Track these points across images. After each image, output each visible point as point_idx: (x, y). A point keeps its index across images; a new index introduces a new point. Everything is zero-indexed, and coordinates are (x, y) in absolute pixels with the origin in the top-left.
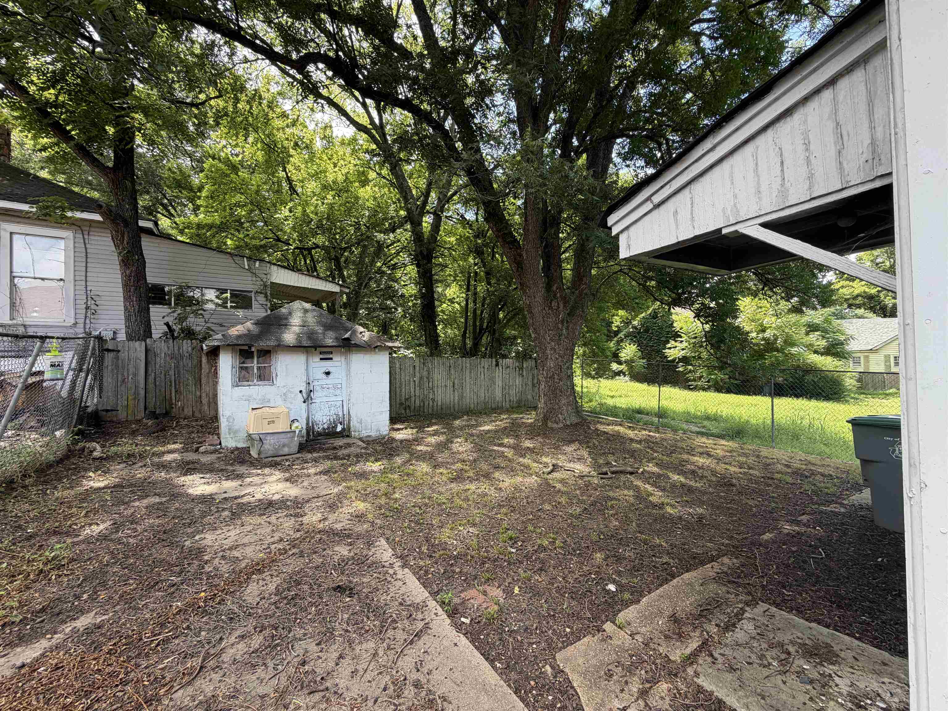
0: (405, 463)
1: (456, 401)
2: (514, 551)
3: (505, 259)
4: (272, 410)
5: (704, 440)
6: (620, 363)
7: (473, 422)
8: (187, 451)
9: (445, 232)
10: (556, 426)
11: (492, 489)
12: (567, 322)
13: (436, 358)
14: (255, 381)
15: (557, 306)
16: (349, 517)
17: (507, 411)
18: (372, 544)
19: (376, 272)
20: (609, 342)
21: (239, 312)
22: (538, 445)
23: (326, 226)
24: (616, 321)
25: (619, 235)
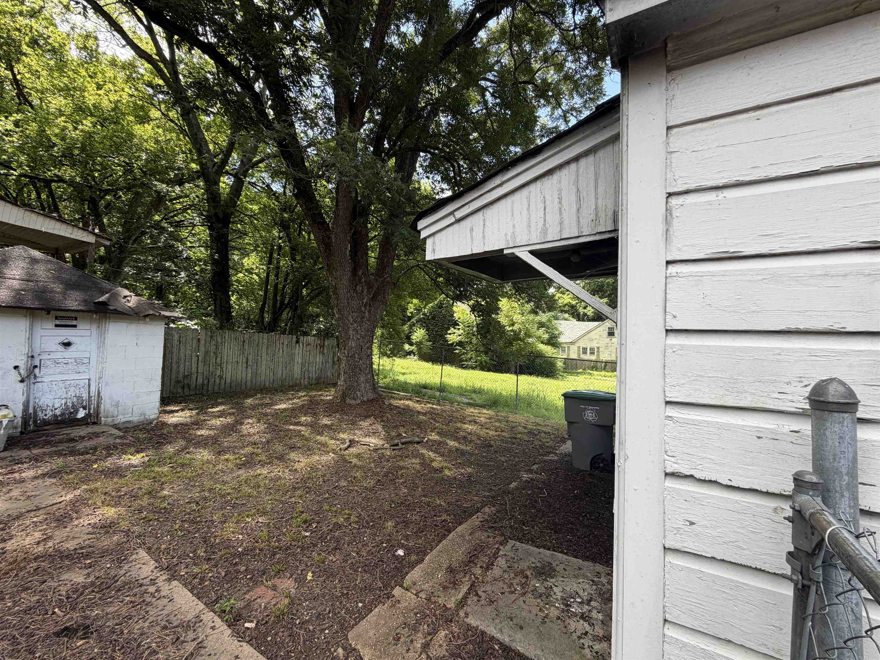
0: (178, 453)
1: (249, 378)
2: (307, 534)
3: (312, 237)
5: (472, 410)
6: (411, 344)
7: (268, 401)
9: (246, 198)
10: (354, 402)
11: (287, 471)
12: (370, 306)
13: (227, 331)
15: (361, 290)
16: (90, 529)
17: (306, 388)
18: (124, 560)
19: (153, 227)
20: (404, 326)
22: (335, 422)
23: (78, 157)
24: (411, 308)
25: (426, 239)
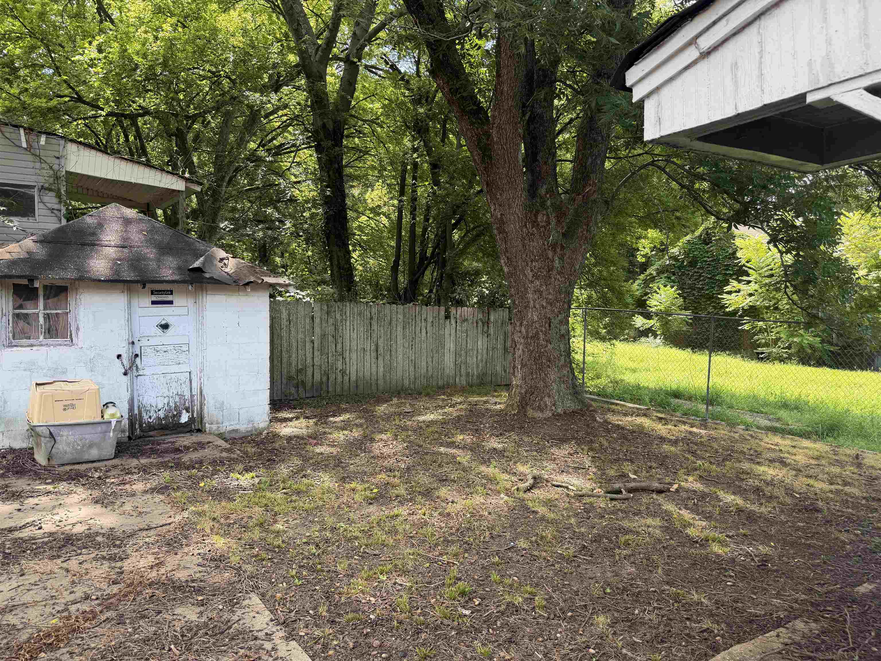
0: (294, 474)
1: (381, 374)
2: (467, 612)
3: (463, 142)
4: (71, 387)
5: (777, 439)
6: (648, 316)
7: (408, 409)
9: (364, 94)
10: (540, 415)
11: (436, 514)
12: (562, 248)
13: (348, 304)
14: (41, 337)
15: (546, 222)
16: (200, 560)
17: (464, 390)
18: (237, 603)
19: (248, 159)
20: (631, 281)
21: (11, 221)
22: (510, 446)
23: (161, 77)
24: (644, 248)
25: (643, 101)
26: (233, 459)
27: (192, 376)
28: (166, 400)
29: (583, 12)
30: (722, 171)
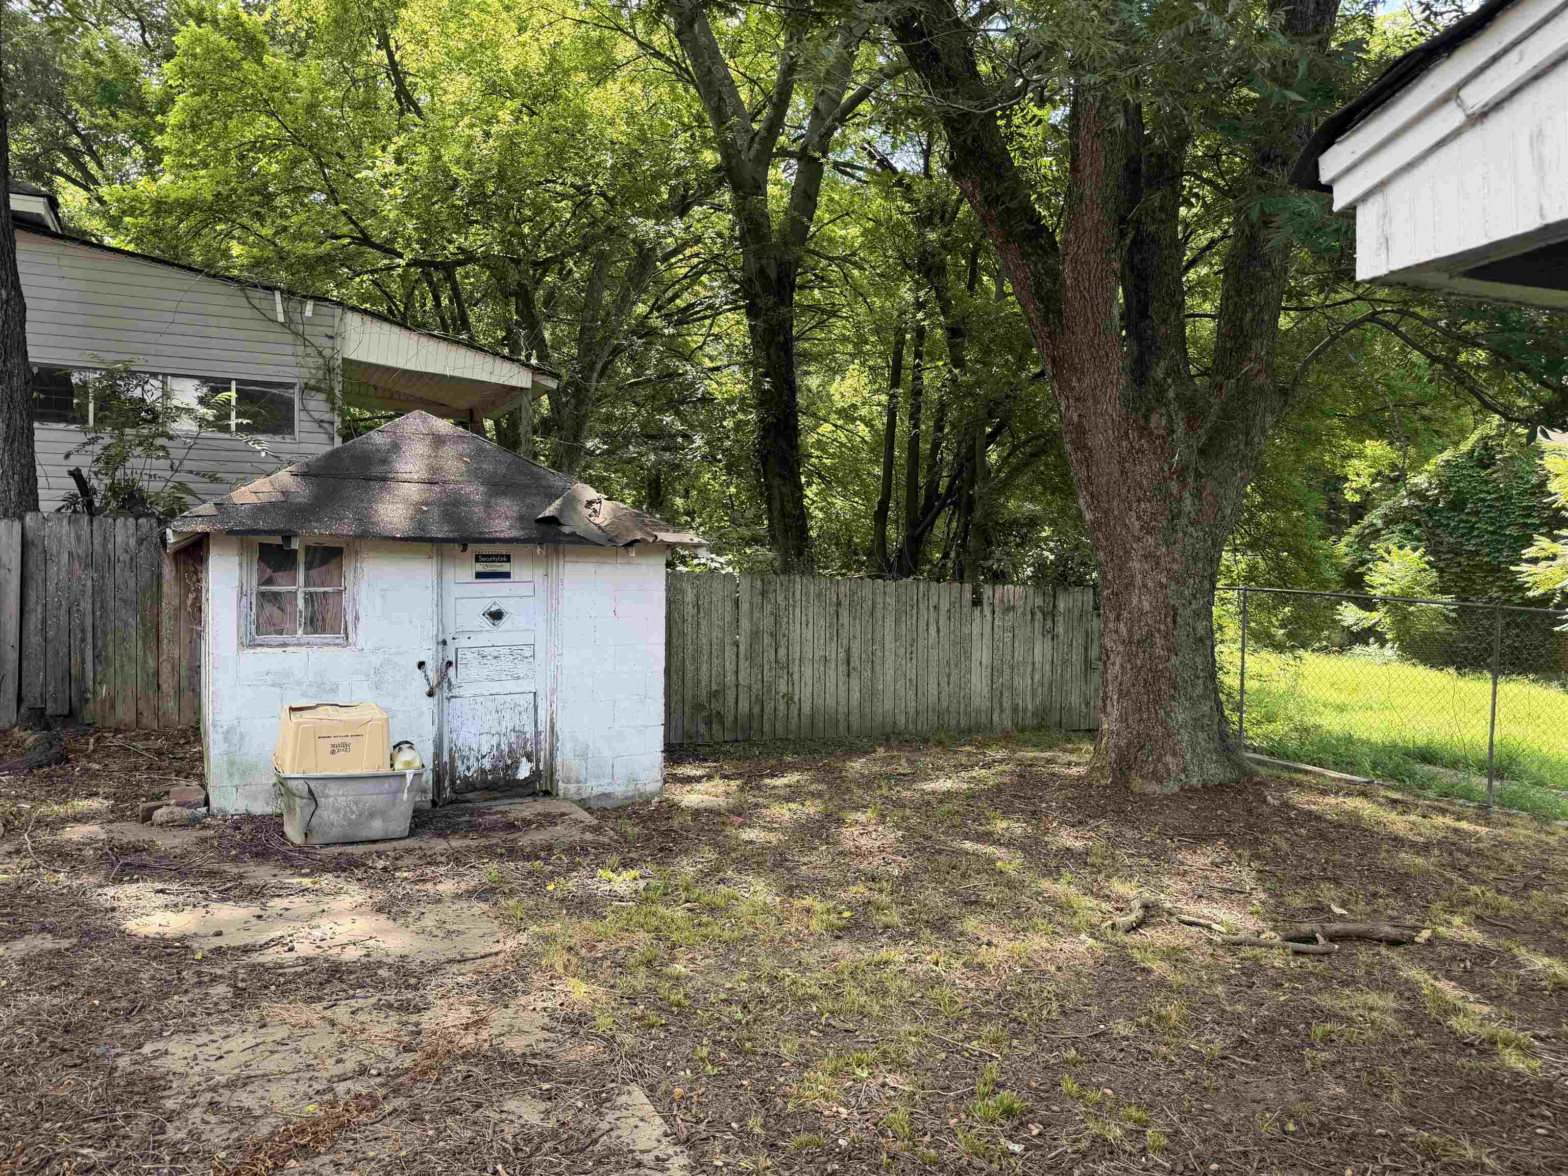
0: (704, 876)
1: (854, 702)
2: (1018, 1148)
3: (1008, 288)
4: (344, 714)
6: (1367, 604)
7: (904, 767)
8: (122, 818)
9: (831, 212)
10: (1157, 788)
11: (957, 964)
12: (1198, 475)
13: (798, 579)
14: (300, 632)
15: (1166, 428)
16: (547, 1020)
17: (1006, 738)
18: (607, 1100)
19: (634, 332)
20: (1333, 538)
21: (259, 442)
22: (1098, 845)
23: (494, 199)
24: (1358, 475)
25: (1355, 208)
26: (603, 845)
27: (539, 699)
28: (496, 739)
29: (1236, 48)
30: (1514, 329)
